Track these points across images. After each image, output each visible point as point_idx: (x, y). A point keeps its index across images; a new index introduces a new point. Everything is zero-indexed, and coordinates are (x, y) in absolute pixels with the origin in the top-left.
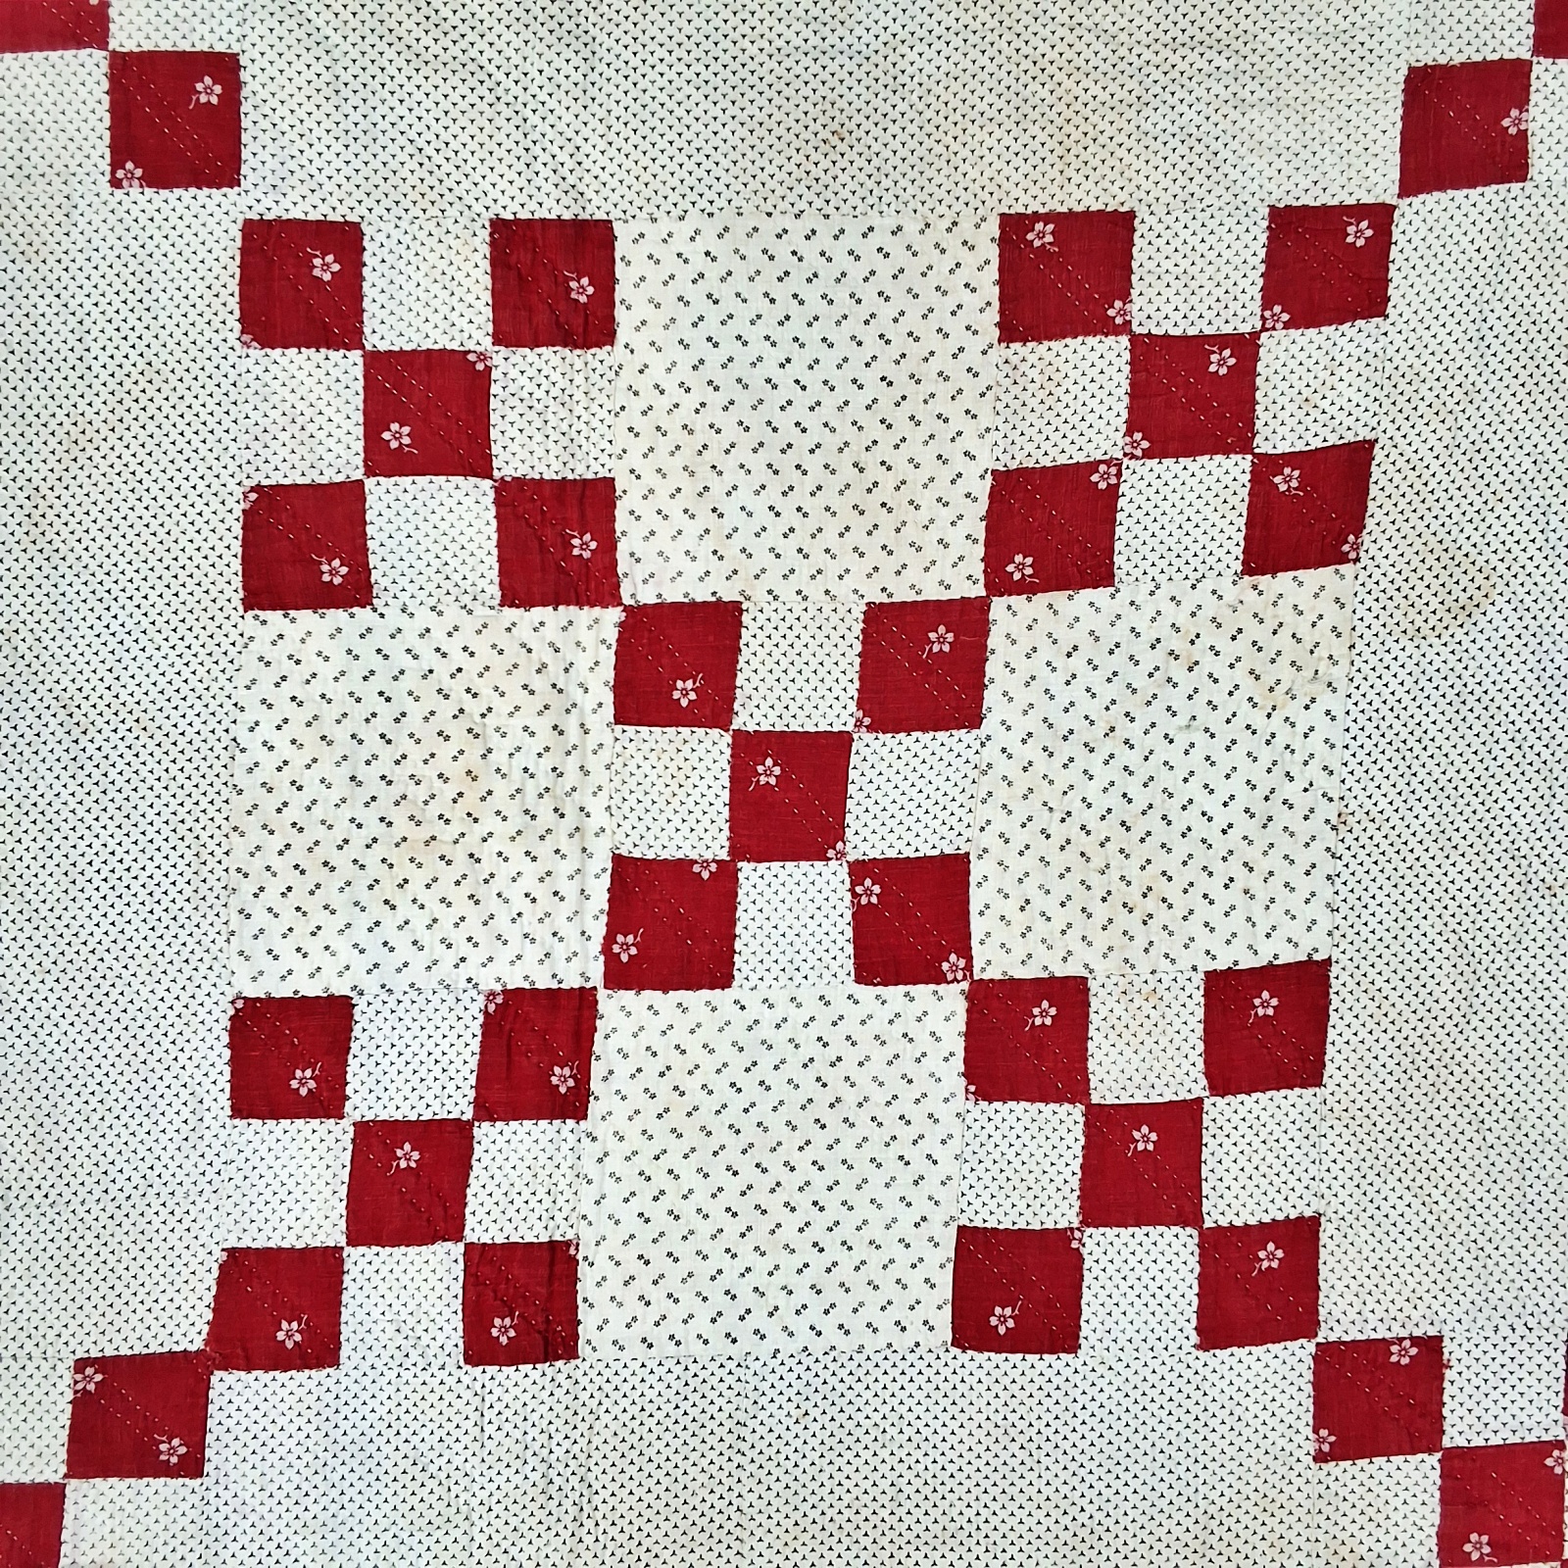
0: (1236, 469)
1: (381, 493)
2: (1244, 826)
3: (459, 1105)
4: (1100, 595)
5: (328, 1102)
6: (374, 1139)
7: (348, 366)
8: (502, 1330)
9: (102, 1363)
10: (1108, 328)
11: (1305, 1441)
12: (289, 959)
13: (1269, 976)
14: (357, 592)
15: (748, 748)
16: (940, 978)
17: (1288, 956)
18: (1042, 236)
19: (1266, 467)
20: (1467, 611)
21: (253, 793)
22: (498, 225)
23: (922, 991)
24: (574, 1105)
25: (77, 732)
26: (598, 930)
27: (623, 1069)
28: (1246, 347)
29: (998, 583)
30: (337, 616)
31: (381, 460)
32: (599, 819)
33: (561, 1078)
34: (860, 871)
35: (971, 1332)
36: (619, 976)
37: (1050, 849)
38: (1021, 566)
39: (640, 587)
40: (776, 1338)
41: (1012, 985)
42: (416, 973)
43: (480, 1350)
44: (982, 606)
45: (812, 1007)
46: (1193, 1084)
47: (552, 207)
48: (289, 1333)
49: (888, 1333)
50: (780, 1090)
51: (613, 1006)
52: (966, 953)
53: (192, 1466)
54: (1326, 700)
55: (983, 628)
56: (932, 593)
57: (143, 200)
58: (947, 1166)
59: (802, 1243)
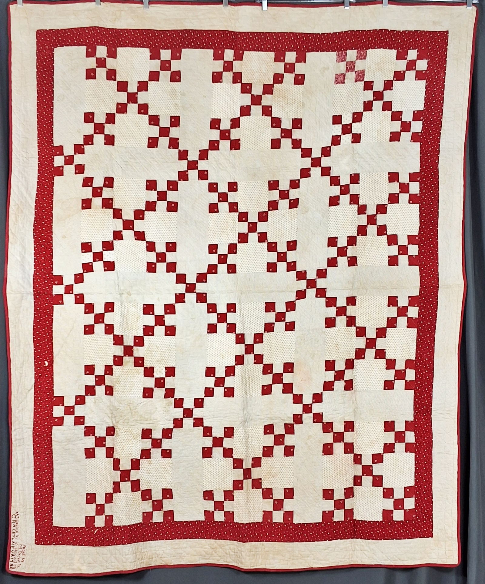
0: (288, 200)
1: (219, 204)
2: (289, 229)
3: (227, 253)
4: (277, 211)
5: (216, 253)
6: (220, 255)
7: (217, 194)
8: (230, 271)
9: (199, 274)
10: (277, 189)
11: (296, 279)
12: (213, 241)
13: (292, 241)
14: (218, 212)
15: (249, 223)
16: (265, 242)
17: (293, 240)
18: (272, 182)
19: (290, 200)
20: (307, 212)
21: (210, 228)
22: (229, 183)
23: (264, 243)
24: (236, 253)
25: (196, 223)
26: (237, 239)
27: (239, 250)
28: (288, 191)
29: (269, 210)
30: (216, 213)
31: (219, 201)
32: (237, 230)
33: (235, 251)
34: (258, 233)
35: (268, 271)
36: (239, 242)
37: (274, 231)
38: (271, 208)
39: (240, 211)
40: (252, 271)
41: (271, 242)
42: (223, 242)
43: (229, 272)
44: (268, 212)
45: (255, 244)
46: (286, 250)
47: (233, 181)
48: (213, 271)
49: (261, 271)
50: (252, 251)
51: (238, 245)
52: (267, 240)
53: (206, 282)
54: (296, 219)
55: (268, 213)
56: (264, 211)
57: (201, 181)
58: (266, 257)
59: (254, 264)
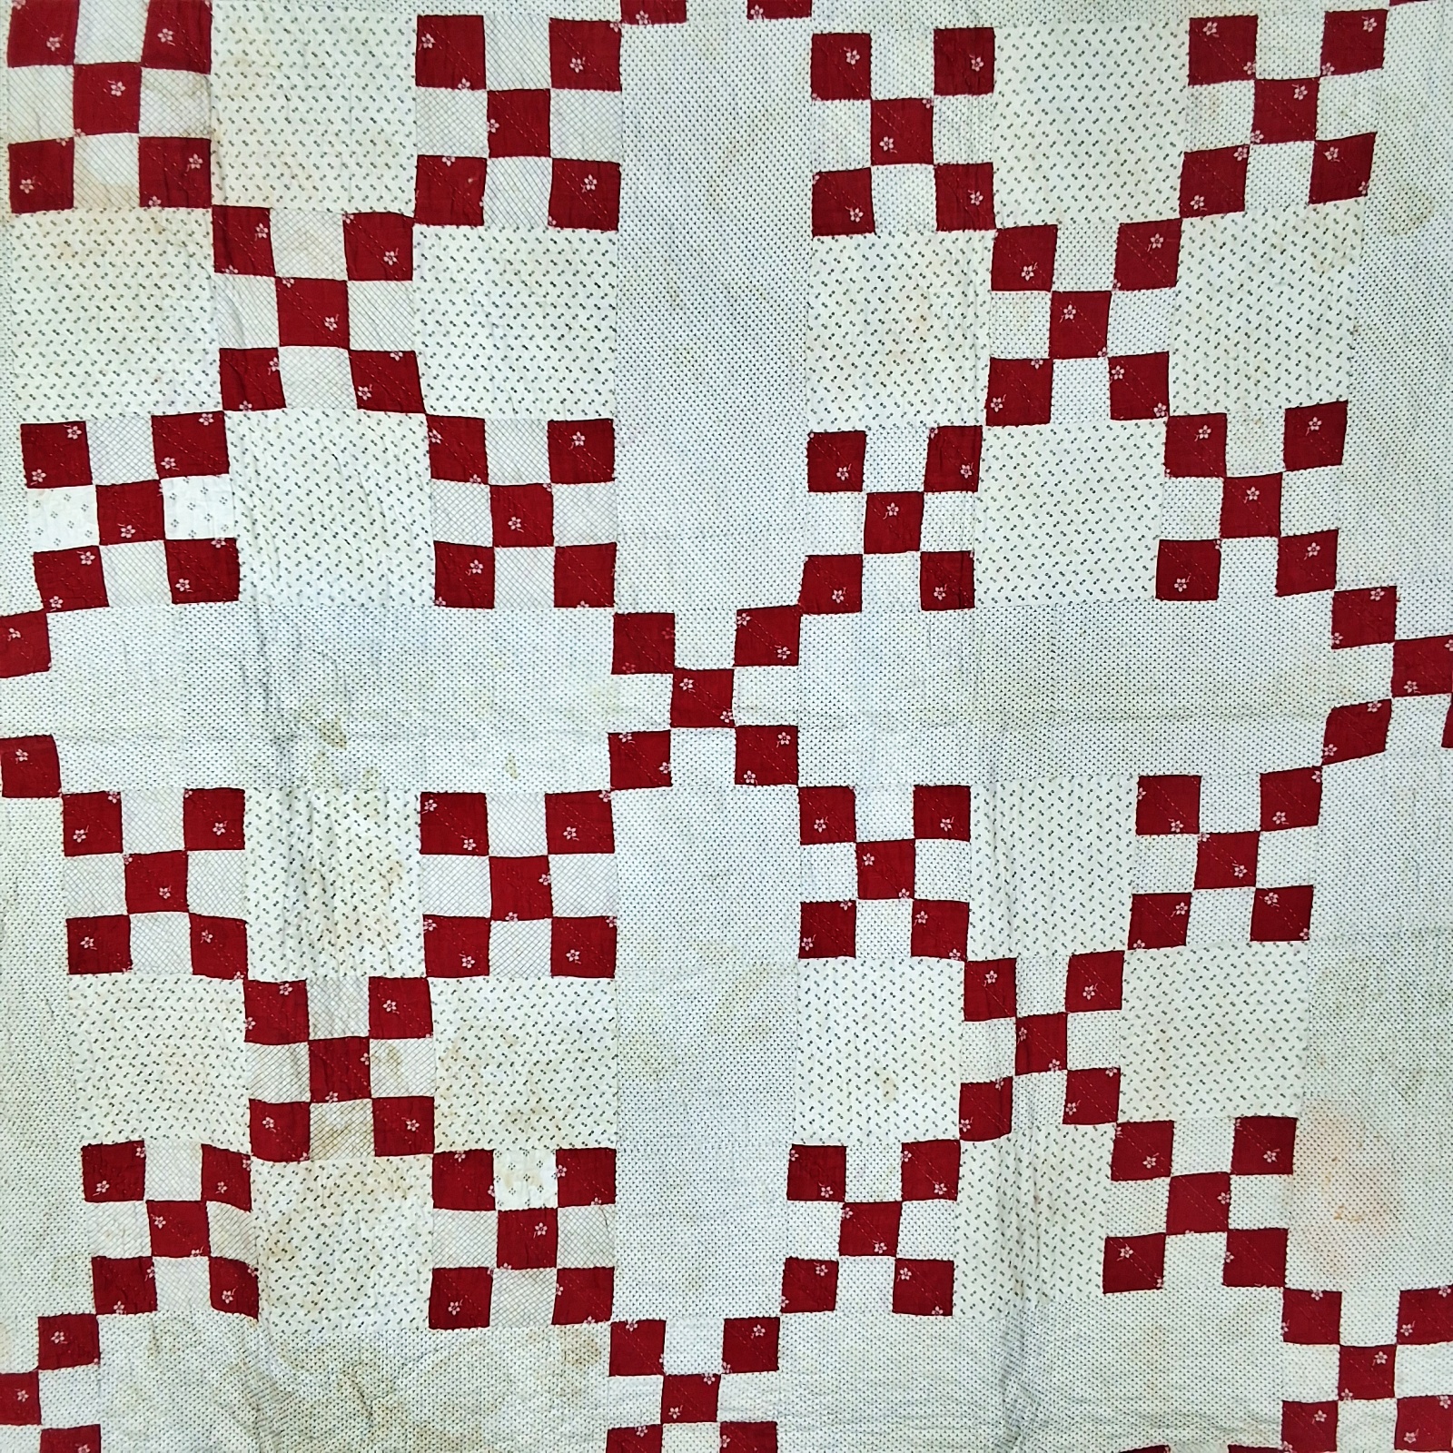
0: (1307, 148)
1: (879, 173)
2: (1307, 334)
3: (917, 485)
4: (1237, 215)
5: (855, 484)
6: (877, 502)
7: (863, 108)
8: (939, 593)
9: (749, 611)
10: (1244, 76)
11: (1328, 639)
12: (836, 413)
13: (1318, 410)
14: (868, 225)
15: (1060, 300)
16: (1153, 416)
17: (1327, 399)
18: (1210, 29)
19: (1322, 147)
20: (1420, 219)
21: (818, 330)
22: (937, 32)
23: (1144, 422)
24: (971, 485)
25: (732, 300)
26: (983, 396)
27: (996, 465)
28: (1312, 85)
29: (1187, 211)
30: (858, 238)
31: (879, 157)
32: (983, 340)
33: (966, 470)
34: (1114, 362)
35: (1165, 591)
36: (993, 419)
37: (1209, 348)
38: (1198, 202)
39: (1004, 220)
40: (1070, 596)
41: (1189, 418)
42: (896, 419)
43: (929, 603)
44: (1178, 222)
45: (1089, 432)
46: (1278, 466)
47: (965, 22)
48: (838, 596)
49: (1125, 592)
50: (1073, 474)
51: (989, 434)
52: (1167, 403)
53: (793, 660)
54: (1349, 268)
55: (1177, 234)
56: (1153, 217)
57: (764, 26)
58: (1155, 510)
59: (1084, 550)
